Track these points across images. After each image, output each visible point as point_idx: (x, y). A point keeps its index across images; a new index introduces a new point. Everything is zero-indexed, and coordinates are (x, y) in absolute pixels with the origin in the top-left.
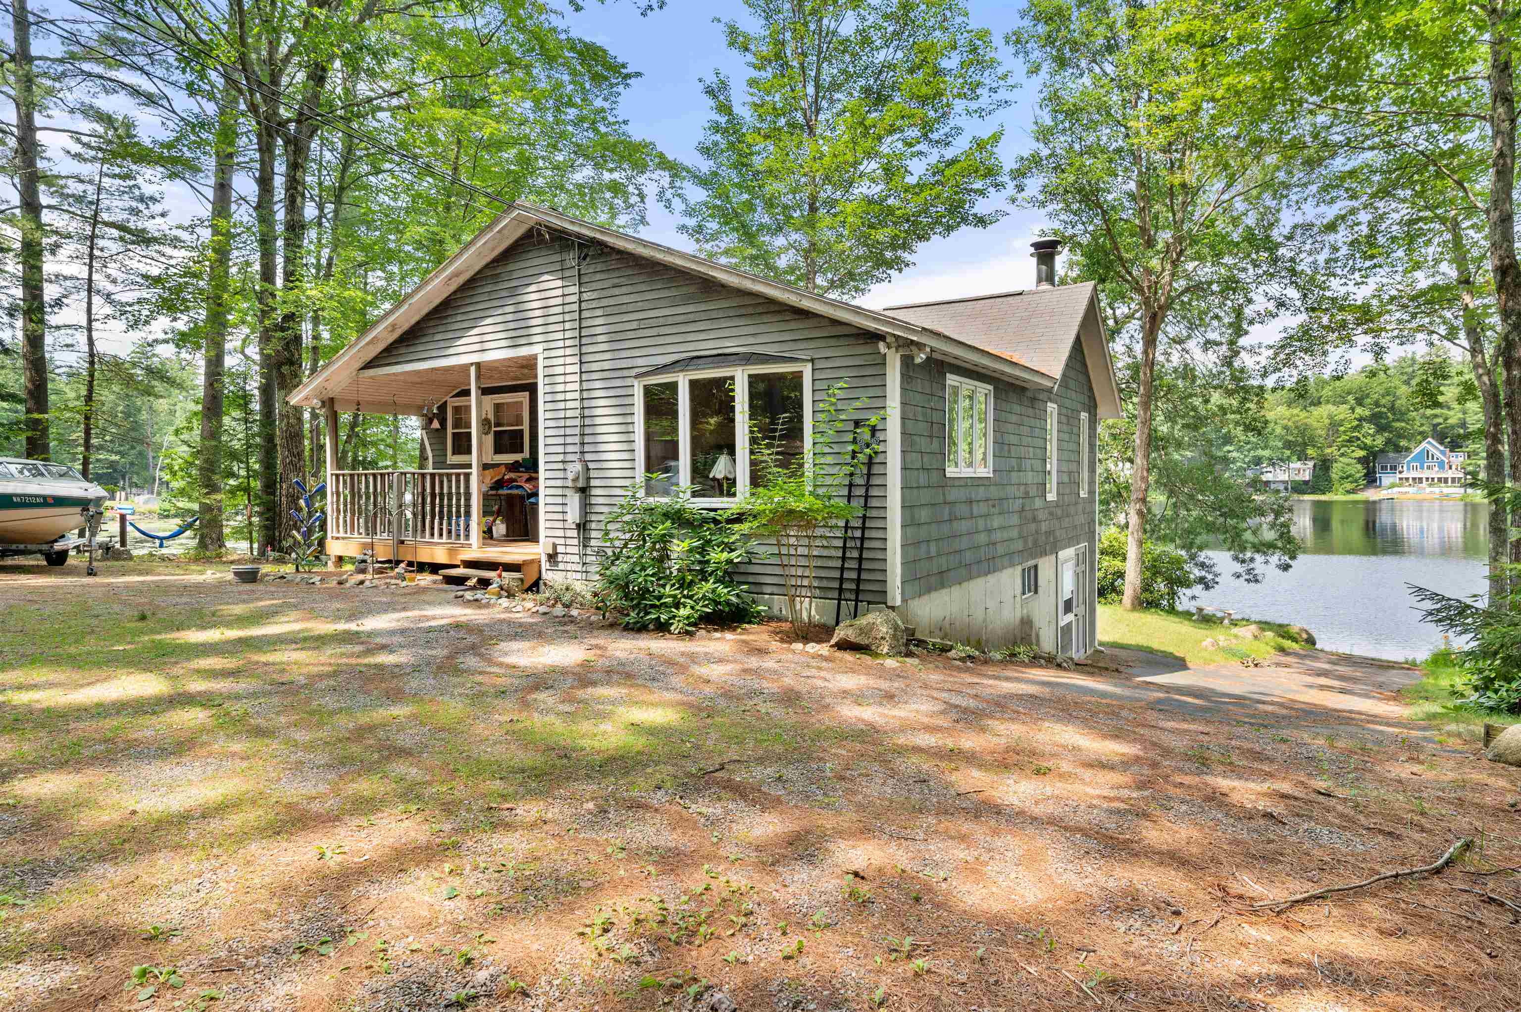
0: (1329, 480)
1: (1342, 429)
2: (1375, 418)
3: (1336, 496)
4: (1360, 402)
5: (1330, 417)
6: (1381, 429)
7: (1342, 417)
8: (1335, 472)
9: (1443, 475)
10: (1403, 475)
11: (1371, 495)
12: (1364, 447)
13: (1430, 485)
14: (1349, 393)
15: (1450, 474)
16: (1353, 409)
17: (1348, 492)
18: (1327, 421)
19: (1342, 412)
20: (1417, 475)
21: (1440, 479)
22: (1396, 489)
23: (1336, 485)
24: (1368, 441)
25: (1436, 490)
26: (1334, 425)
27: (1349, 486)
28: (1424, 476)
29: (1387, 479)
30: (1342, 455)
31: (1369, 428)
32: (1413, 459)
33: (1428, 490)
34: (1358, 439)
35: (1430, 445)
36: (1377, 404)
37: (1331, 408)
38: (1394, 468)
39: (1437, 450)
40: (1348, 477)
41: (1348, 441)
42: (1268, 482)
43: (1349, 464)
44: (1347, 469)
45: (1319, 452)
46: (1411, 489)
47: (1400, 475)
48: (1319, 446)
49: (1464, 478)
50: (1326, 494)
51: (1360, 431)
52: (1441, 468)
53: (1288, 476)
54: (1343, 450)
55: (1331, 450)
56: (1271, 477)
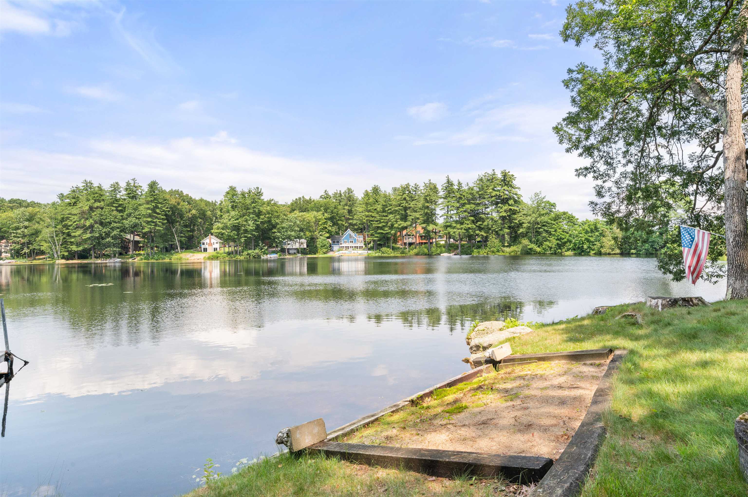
0: (316, 247)
1: (320, 223)
2: (331, 219)
3: (319, 255)
4: (326, 210)
5: (315, 217)
6: (334, 224)
7: (320, 217)
8: (319, 243)
9: (356, 245)
10: (342, 245)
11: (330, 254)
12: (329, 232)
13: (353, 250)
14: (321, 207)
15: (359, 245)
16: (323, 214)
17: (324, 253)
18: (314, 220)
19: (319, 215)
20: (347, 245)
21: (355, 247)
22: (341, 252)
23: (319, 250)
24: (330, 228)
25: (356, 252)
26: (317, 221)
27: (325, 250)
28: (349, 246)
29: (336, 248)
30: (321, 235)
31: (330, 223)
32: (345, 238)
33: (353, 252)
34: (326, 228)
35: (349, 231)
36: (332, 212)
37: (315, 213)
38: (338, 242)
39: (353, 234)
40: (324, 246)
41: (323, 229)
42: (288, 249)
43: (324, 240)
44: (324, 242)
45: (310, 234)
46: (346, 252)
47: (340, 246)
48: (310, 231)
49: (364, 246)
50: (315, 254)
51: (327, 225)
52: (355, 242)
53: (297, 246)
54: (320, 233)
55: (315, 233)
56: (289, 247)
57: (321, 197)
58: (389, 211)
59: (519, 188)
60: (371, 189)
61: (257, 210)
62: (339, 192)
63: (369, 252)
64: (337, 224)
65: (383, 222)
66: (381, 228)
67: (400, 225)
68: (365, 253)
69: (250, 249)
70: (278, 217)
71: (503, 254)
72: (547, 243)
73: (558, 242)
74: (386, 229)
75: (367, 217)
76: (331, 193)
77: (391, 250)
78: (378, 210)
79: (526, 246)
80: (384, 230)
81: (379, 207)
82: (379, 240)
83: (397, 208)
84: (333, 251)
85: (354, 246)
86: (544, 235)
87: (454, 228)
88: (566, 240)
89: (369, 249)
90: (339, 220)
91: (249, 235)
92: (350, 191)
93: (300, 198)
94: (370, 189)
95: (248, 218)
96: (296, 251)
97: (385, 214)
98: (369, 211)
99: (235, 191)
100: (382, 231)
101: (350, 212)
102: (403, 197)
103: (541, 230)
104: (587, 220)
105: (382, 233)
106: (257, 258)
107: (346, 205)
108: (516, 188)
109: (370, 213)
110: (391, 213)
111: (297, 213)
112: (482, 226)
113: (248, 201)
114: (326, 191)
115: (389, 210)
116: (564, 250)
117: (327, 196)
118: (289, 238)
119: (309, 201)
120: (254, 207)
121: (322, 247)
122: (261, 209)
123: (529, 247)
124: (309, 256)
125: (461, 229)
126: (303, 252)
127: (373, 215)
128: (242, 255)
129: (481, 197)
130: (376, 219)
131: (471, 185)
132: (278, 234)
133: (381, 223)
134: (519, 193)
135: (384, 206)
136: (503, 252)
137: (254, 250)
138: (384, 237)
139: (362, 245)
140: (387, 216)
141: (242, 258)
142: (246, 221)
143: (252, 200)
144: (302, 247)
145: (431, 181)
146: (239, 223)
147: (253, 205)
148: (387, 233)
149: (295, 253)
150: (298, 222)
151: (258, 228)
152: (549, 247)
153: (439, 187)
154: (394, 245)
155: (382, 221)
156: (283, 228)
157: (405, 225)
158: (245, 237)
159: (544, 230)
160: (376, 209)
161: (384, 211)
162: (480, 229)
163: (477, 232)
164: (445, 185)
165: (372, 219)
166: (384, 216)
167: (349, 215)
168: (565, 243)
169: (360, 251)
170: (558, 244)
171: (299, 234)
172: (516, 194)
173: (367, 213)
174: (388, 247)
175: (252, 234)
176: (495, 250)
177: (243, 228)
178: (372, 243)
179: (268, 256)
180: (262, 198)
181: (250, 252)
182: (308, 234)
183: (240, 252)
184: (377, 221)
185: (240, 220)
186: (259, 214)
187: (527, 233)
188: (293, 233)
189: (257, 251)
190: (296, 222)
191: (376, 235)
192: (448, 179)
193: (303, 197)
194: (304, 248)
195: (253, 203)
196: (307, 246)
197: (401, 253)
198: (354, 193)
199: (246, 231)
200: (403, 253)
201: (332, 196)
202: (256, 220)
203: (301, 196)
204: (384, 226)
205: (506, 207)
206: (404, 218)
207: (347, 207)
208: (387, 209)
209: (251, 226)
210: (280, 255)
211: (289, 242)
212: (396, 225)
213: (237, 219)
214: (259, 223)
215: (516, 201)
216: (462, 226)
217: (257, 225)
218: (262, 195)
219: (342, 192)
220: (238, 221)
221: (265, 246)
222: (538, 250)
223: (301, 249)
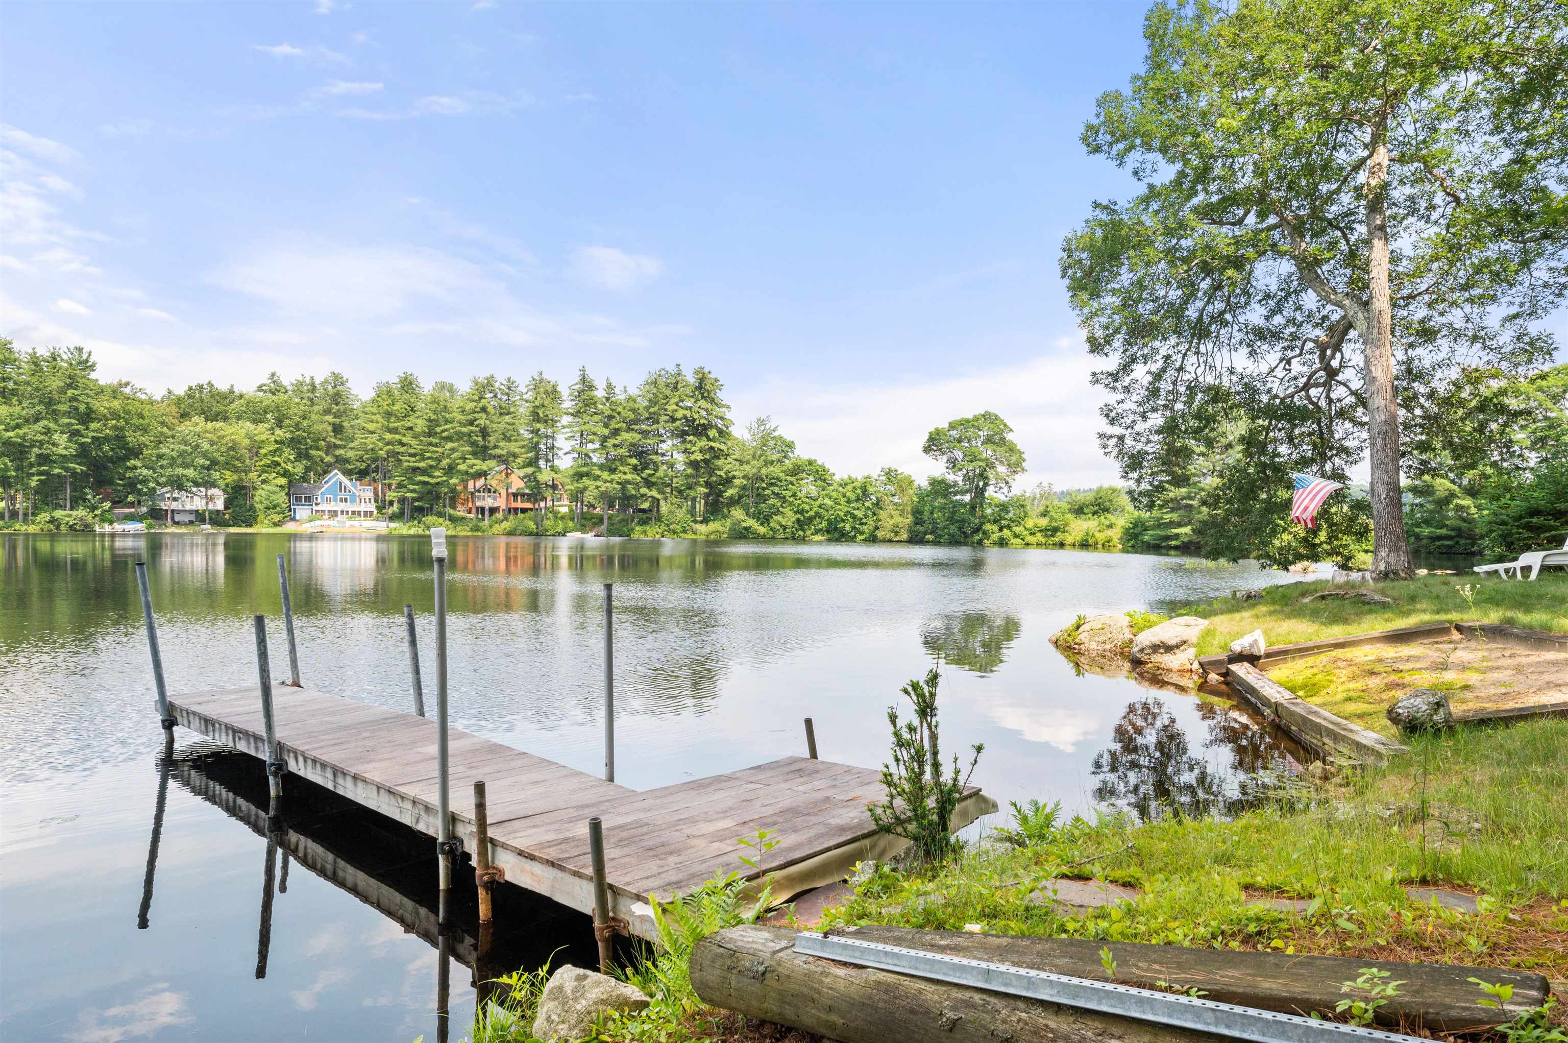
0: (252, 508)
1: (263, 451)
2: (294, 442)
3: (262, 529)
4: (279, 423)
5: (248, 436)
6: (302, 455)
7: (263, 437)
8: (259, 499)
9: (357, 509)
10: (319, 508)
11: (290, 527)
12: (286, 474)
13: (349, 519)
14: (267, 411)
15: (363, 508)
16: (272, 429)
17: (275, 525)
18: (247, 442)
19: (262, 431)
20: (332, 506)
21: (353, 513)
22: (318, 523)
23: (261, 516)
24: (289, 467)
25: (356, 523)
26: (254, 446)
27: (277, 518)
28: (339, 509)
29: (302, 512)
30: (264, 482)
31: (289, 453)
32: (328, 491)
33: (348, 523)
34: (279, 464)
35: (336, 476)
36: (297, 426)
37: (249, 425)
38: (308, 499)
39: (345, 481)
40: (275, 507)
41: (269, 466)
42: (173, 511)
43: (274, 493)
44: (274, 497)
45: (235, 477)
46: (331, 522)
47: (315, 508)
48: (236, 470)
49: (375, 512)
50: (251, 526)
51: (280, 456)
52: (353, 501)
53: (198, 504)
54: (264, 476)
55: (251, 475)
56: (175, 505)
57: (260, 389)
58: (444, 435)
59: (728, 407)
60: (397, 380)
61: (82, 408)
62: (308, 380)
63: (393, 525)
64: (307, 457)
65: (429, 458)
66: (424, 472)
67: (472, 466)
68: (382, 527)
69: (58, 506)
70: (145, 430)
71: (694, 537)
72: (779, 518)
73: (799, 516)
74: (437, 473)
75: (388, 444)
76: (287, 380)
77: (448, 522)
78: (418, 429)
79: (739, 522)
80: (433, 477)
81: (420, 425)
82: (418, 500)
83: (465, 430)
84: (293, 519)
85: (350, 510)
86: (771, 502)
87: (597, 478)
88: (812, 513)
89: (392, 518)
90: (311, 448)
91: (57, 471)
92: (338, 379)
93: (201, 387)
94: (393, 378)
95: (52, 425)
96: (193, 518)
97: (434, 441)
98: (394, 431)
99: (10, 351)
100: (426, 479)
101: (337, 429)
102: (481, 405)
103: (767, 492)
104: (850, 478)
105: (425, 483)
106: (84, 531)
107: (327, 412)
108: (723, 406)
109: (397, 437)
110: (449, 439)
111: (198, 423)
112: (653, 480)
113: (55, 384)
114: (273, 375)
115: (443, 431)
116: (808, 533)
117: (276, 388)
118: (178, 484)
119: (228, 397)
120: (74, 399)
121: (268, 508)
122: (96, 405)
123: (744, 524)
124: (233, 530)
125: (611, 482)
126: (216, 519)
127: (405, 440)
128: (33, 522)
129: (653, 419)
130: (412, 451)
131: (633, 391)
132: (145, 472)
133: (423, 459)
134: (728, 416)
135: (433, 423)
136: (695, 533)
137: (72, 509)
138: (430, 492)
139: (372, 507)
140: (436, 445)
141: (32, 529)
142: (48, 431)
143: (68, 381)
144: (211, 507)
145: (544, 376)
146: (23, 438)
147: (70, 393)
148: (438, 484)
149: (191, 522)
150: (205, 446)
151: (83, 453)
152: (781, 526)
153: (564, 391)
154: (452, 512)
155: (428, 455)
156: (160, 457)
157: (485, 468)
158: (40, 473)
159: (773, 493)
160: (411, 428)
161: (430, 434)
162: (649, 484)
163: (644, 490)
164: (576, 387)
165: (402, 449)
166: (431, 444)
167: (335, 437)
168: (811, 519)
169: (368, 523)
170: (798, 520)
171: (209, 476)
172: (722, 418)
173: (388, 436)
174: (440, 515)
175: (66, 469)
176: (678, 528)
177: (36, 450)
178: (396, 505)
179: (116, 525)
180: (93, 376)
181: (59, 514)
182: (230, 477)
183: (25, 515)
184: (411, 455)
185: (25, 430)
186: (87, 417)
187: (740, 497)
188: (190, 472)
189: (81, 512)
190: (197, 446)
191: (411, 487)
192: (584, 375)
193: (210, 384)
194: (218, 511)
195: (70, 386)
196: (226, 508)
197: (472, 530)
198: (348, 385)
199: (44, 459)
200: (477, 530)
201: (289, 388)
202: (75, 434)
203: (204, 381)
204: (431, 467)
205: (703, 443)
206: (482, 452)
207: (330, 418)
208: (438, 429)
209: (62, 445)
210: (150, 526)
211: (176, 495)
212: (462, 467)
213: (18, 426)
214: (89, 440)
215: (721, 432)
216: (613, 476)
217: (82, 445)
218: (92, 368)
219: (317, 382)
220: (21, 432)
221: (103, 500)
222: (762, 530)
223: (211, 512)
